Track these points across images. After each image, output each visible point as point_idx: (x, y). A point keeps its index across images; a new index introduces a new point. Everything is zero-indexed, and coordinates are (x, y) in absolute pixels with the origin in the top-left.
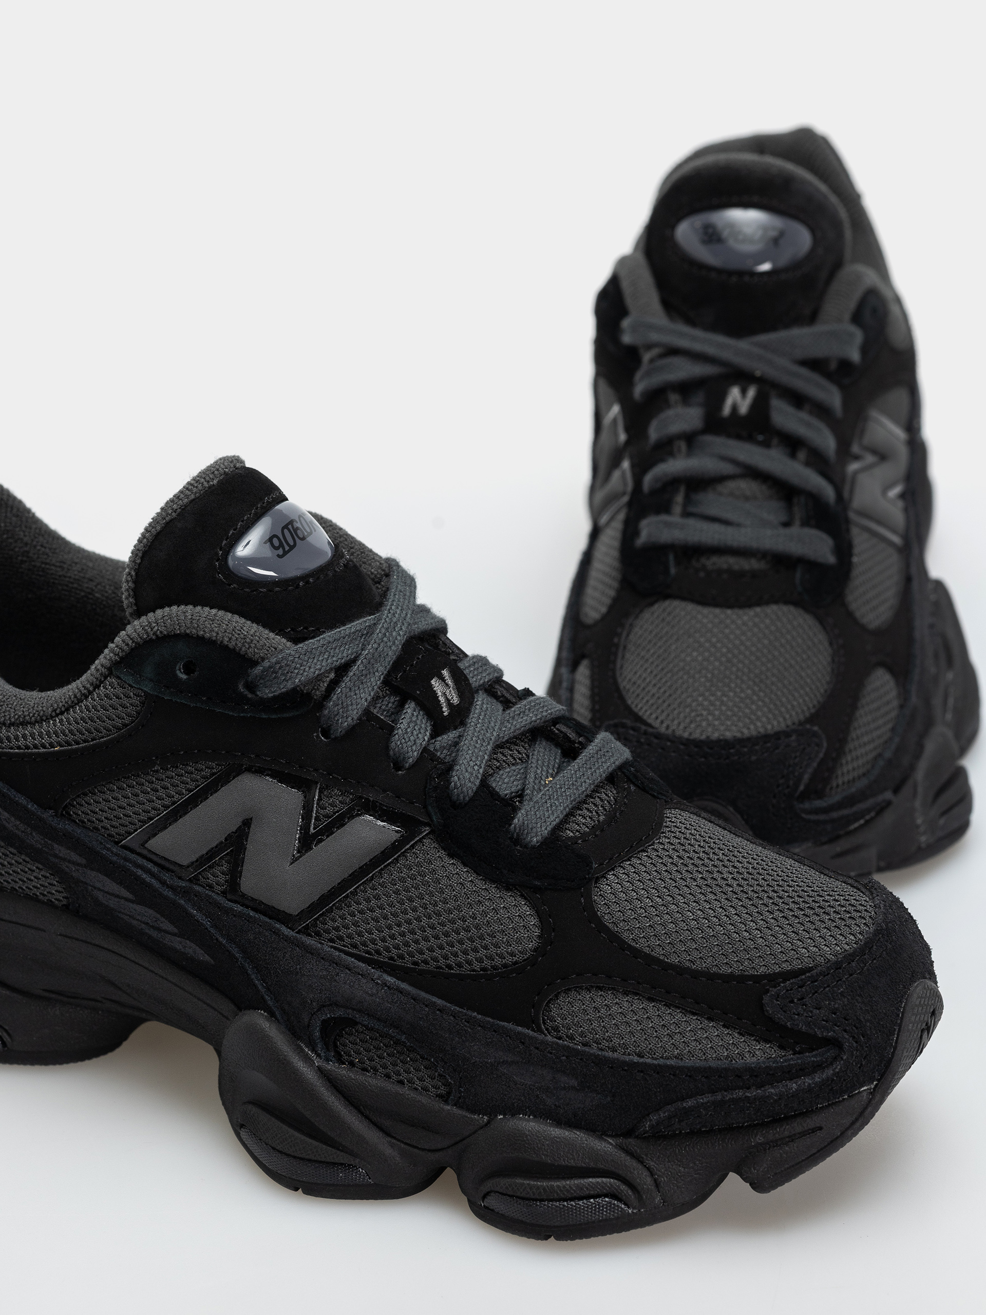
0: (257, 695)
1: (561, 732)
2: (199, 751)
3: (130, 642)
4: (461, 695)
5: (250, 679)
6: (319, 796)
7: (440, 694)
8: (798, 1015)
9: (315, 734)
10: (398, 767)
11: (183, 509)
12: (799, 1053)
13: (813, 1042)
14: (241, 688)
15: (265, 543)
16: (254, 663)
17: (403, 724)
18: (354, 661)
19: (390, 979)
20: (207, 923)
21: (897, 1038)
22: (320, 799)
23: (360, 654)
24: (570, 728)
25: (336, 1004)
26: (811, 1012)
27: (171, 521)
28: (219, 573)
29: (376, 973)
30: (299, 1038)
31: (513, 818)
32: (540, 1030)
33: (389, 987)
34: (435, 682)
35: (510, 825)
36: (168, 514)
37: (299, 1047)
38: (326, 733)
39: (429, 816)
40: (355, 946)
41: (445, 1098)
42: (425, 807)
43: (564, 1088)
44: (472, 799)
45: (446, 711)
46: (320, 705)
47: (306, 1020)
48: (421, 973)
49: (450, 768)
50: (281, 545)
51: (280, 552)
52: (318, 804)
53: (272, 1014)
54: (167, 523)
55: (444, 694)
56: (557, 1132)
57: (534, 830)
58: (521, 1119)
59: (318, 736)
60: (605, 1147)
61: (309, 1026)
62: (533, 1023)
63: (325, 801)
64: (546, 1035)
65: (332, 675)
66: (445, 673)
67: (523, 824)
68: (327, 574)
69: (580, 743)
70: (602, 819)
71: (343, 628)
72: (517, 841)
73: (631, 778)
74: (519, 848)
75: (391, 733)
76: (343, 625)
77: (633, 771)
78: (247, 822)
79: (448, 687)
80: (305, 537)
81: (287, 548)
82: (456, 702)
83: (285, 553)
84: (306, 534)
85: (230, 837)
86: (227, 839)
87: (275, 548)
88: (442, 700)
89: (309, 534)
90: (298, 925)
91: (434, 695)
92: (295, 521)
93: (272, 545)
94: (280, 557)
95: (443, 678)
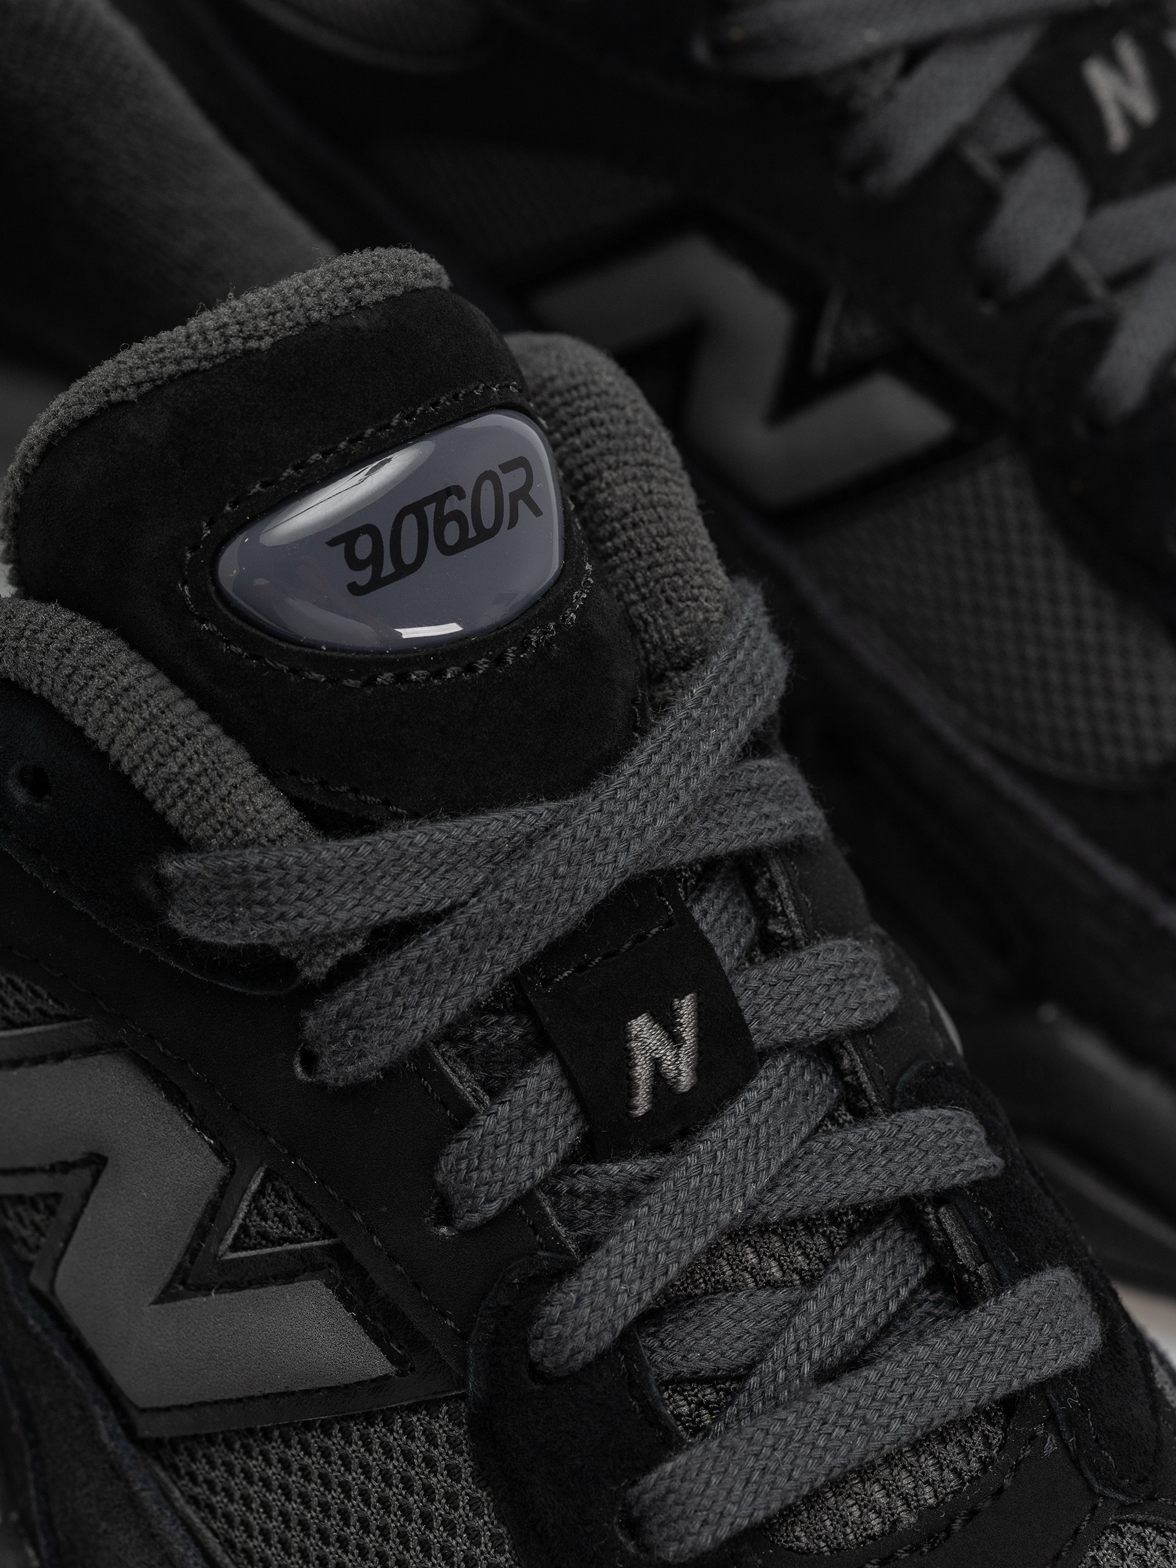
4: (701, 1069)
5: (163, 873)
6: (263, 1185)
7: (643, 1060)
9: (283, 1054)
10: (445, 1214)
11: (158, 387)
15: (333, 543)
16: (181, 845)
17: (500, 1119)
18: (434, 919)
22: (261, 1192)
23: (464, 904)
24: (971, 1230)
27: (123, 403)
28: (185, 582)
31: (650, 1467)
34: (642, 1028)
35: (635, 1483)
38: (308, 1059)
42: (466, 1338)
45: (642, 1103)
46: (309, 996)
49: (566, 1269)
50: (376, 559)
51: (363, 577)
52: (252, 1200)
54: (113, 406)
55: (657, 1063)
59: (287, 1063)
63: (268, 1203)
65: (356, 946)
66: (686, 1008)
67: (663, 1498)
68: (470, 669)
69: (979, 1278)
70: (908, 1519)
71: (448, 825)
72: (634, 1527)
73: (1060, 1417)
74: (631, 1547)
75: (460, 1127)
76: (454, 816)
77: (1074, 1401)
78: (96, 1162)
79: (676, 1040)
80: (464, 543)
81: (388, 569)
82: (686, 1081)
83: (377, 582)
84: (472, 533)
85: (66, 1167)
86: (53, 1169)
87: (354, 563)
88: (642, 1072)
89: (484, 535)
90: (147, 1428)
91: (626, 1060)
92: (457, 491)
93: (350, 553)
94: (355, 589)
95: (669, 1020)
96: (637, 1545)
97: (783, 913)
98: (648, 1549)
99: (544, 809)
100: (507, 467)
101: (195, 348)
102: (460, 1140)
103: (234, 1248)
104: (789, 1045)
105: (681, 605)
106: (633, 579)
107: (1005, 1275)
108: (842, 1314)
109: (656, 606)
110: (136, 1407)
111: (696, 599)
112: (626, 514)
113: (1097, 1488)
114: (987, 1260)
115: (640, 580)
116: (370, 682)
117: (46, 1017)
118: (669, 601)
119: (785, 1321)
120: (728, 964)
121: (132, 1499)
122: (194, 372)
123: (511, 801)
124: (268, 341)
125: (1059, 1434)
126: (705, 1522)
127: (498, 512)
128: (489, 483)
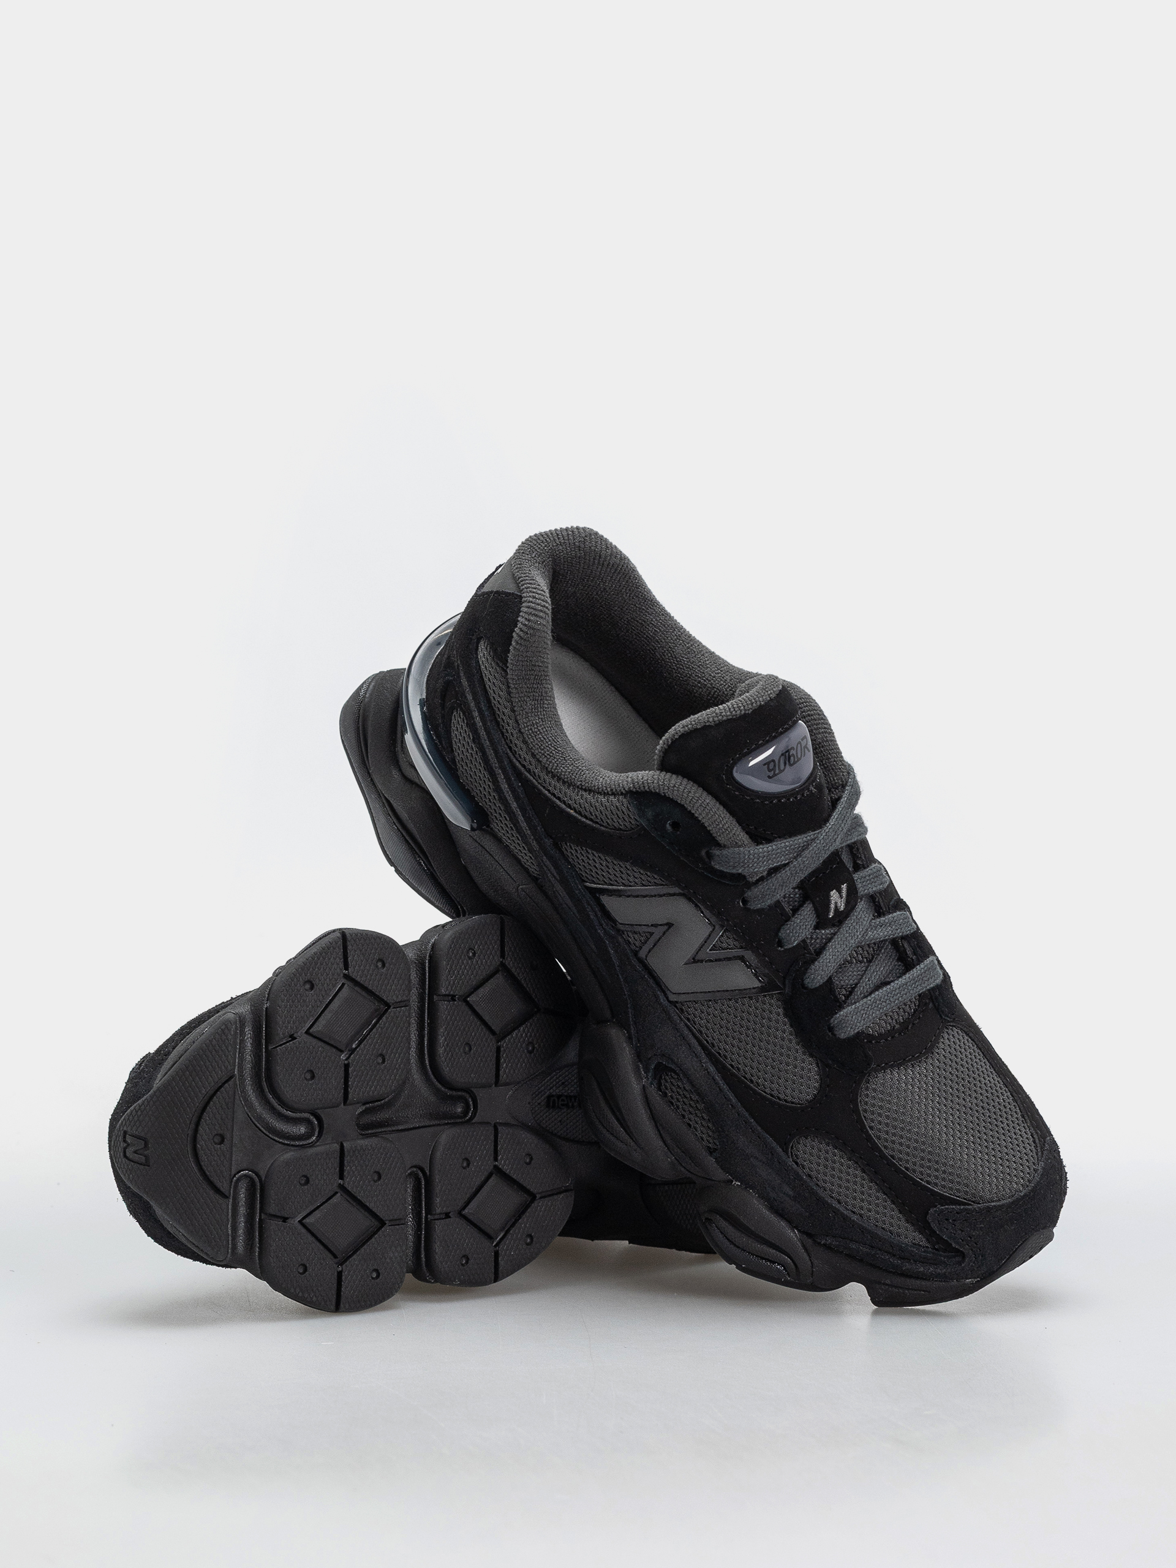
0: (711, 863)
1: (904, 947)
2: (659, 870)
3: (646, 788)
4: (847, 903)
5: (711, 851)
6: (723, 933)
7: (833, 902)
8: (947, 1229)
9: (738, 900)
10: (781, 945)
11: (720, 723)
12: (936, 1250)
13: (948, 1248)
14: (703, 853)
15: (765, 765)
16: (719, 846)
17: (797, 920)
18: (786, 866)
19: (712, 1069)
20: (617, 963)
21: (1004, 1263)
22: (722, 936)
23: (791, 862)
24: (911, 946)
25: (672, 1060)
26: (956, 1231)
27: (709, 726)
28: (724, 774)
29: (704, 1059)
30: (640, 1061)
31: (836, 1013)
32: (786, 1152)
33: (708, 1072)
35: (831, 1017)
36: (708, 721)
37: (638, 1067)
38: (745, 902)
39: (784, 984)
40: (701, 1032)
41: (711, 1151)
42: (784, 978)
43: (784, 1193)
44: (816, 989)
45: (831, 914)
46: (749, 885)
47: (650, 1056)
48: (733, 1075)
49: (813, 960)
50: (774, 769)
51: (771, 774)
52: (719, 938)
53: (630, 1038)
54: (706, 727)
55: (836, 903)
56: (766, 1212)
57: (845, 1029)
58: (750, 1193)
59: (738, 903)
60: (793, 1235)
61: (650, 1059)
62: (785, 1146)
63: (723, 939)
64: (789, 1157)
65: (764, 874)
66: (844, 886)
67: (841, 1021)
68: (796, 798)
69: (913, 960)
70: (897, 1026)
71: (789, 840)
72: (831, 1029)
73: (934, 998)
74: (830, 1034)
75: (787, 921)
76: (790, 837)
77: (937, 993)
78: (670, 925)
79: (841, 897)
80: (794, 762)
81: (777, 772)
82: (842, 908)
83: (775, 775)
84: (796, 760)
85: (655, 926)
86: (652, 925)
87: (770, 771)
88: (832, 906)
89: (798, 760)
90: (672, 998)
91: (829, 902)
92: (793, 748)
93: (768, 768)
94: (769, 777)
95: (839, 891)
96: (832, 1034)
97: (861, 857)
98: (835, 1035)
100: (802, 740)
101: (731, 713)
102: (787, 925)
103: (710, 950)
106: (822, 762)
109: (829, 770)
110: (671, 992)
112: (820, 743)
113: (943, 1017)
114: (915, 955)
115: (824, 762)
116: (772, 802)
117: (656, 884)
118: (833, 769)
121: (670, 1018)
122: (731, 719)
123: (804, 832)
124: (751, 710)
125: (933, 1002)
126: (851, 1028)
127: (801, 753)
128: (799, 745)
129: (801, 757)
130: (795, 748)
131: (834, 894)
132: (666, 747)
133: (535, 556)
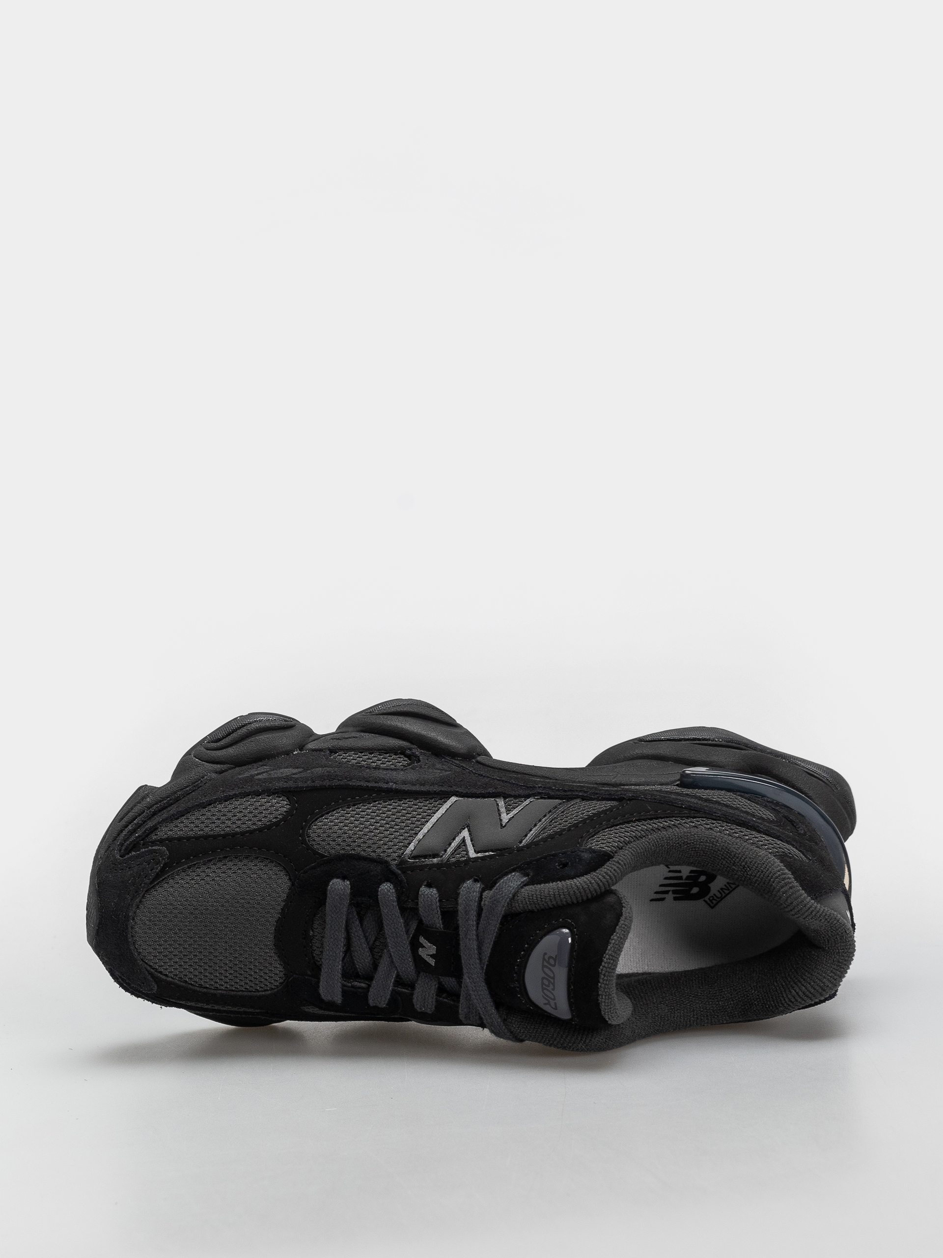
0: (519, 871)
5: (526, 876)
14: (530, 871)
38: (476, 879)
45: (421, 940)
50: (548, 962)
51: (546, 957)
55: (426, 948)
66: (432, 962)
69: (347, 983)
70: (313, 933)
74: (341, 874)
76: (494, 942)
79: (428, 955)
80: (543, 984)
81: (545, 964)
82: (420, 952)
83: (544, 959)
84: (544, 986)
87: (551, 957)
88: (426, 944)
89: (543, 989)
91: (430, 942)
93: (552, 958)
94: (545, 954)
95: (432, 956)
97: (447, 999)
99: (486, 960)
101: (609, 955)
104: (417, 979)
105: (519, 1024)
107: (345, 988)
108: (360, 950)
111: (518, 1028)
119: (366, 938)
120: (442, 979)
122: (605, 952)
124: (600, 972)
127: (547, 996)
128: (553, 997)
129: (544, 993)
130: (552, 992)
131: (433, 950)
132: (622, 902)
133: (836, 938)
